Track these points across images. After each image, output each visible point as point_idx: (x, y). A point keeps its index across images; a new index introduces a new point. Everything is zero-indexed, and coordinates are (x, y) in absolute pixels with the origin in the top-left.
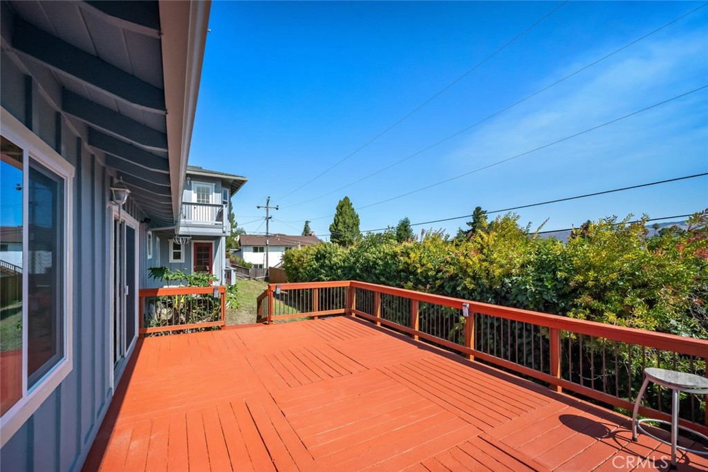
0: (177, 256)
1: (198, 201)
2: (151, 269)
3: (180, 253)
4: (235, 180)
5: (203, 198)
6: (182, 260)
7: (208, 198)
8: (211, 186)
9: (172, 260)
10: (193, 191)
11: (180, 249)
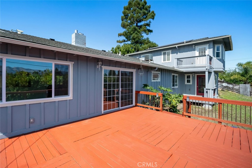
0: (188, 81)
1: (199, 55)
2: (143, 85)
3: (190, 80)
4: (223, 39)
5: (202, 53)
6: (191, 83)
7: (205, 52)
8: (207, 46)
9: (186, 83)
10: (196, 51)
11: (190, 78)
